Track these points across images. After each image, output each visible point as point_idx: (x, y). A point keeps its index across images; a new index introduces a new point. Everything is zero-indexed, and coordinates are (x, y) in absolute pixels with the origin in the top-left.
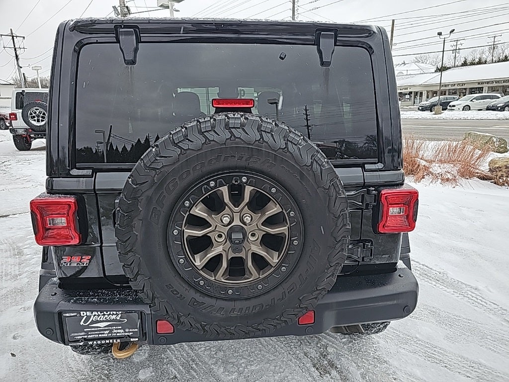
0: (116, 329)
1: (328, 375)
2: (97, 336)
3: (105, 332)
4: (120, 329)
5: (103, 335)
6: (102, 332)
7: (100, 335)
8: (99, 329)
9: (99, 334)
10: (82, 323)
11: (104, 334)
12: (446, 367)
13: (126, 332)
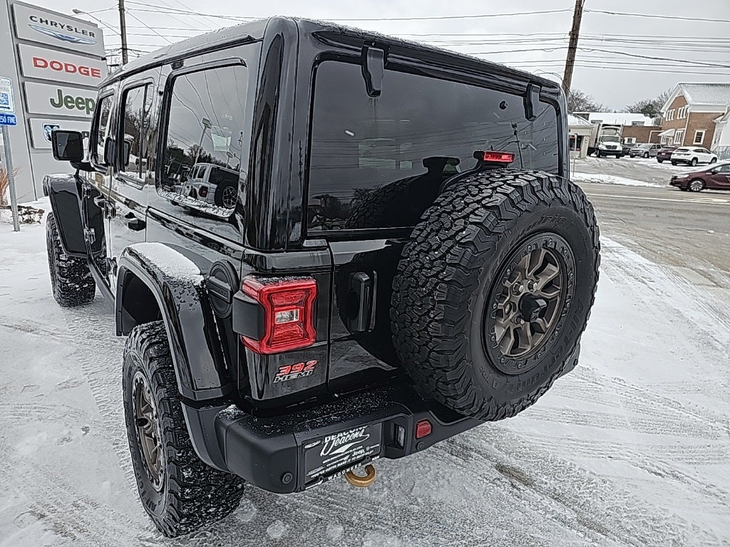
0: (356, 451)
1: (470, 458)
2: (335, 466)
3: (345, 458)
4: (360, 449)
5: (342, 464)
6: (341, 460)
7: (339, 465)
8: (339, 456)
9: (336, 464)
10: (322, 453)
11: (343, 461)
12: (548, 420)
13: (366, 451)
